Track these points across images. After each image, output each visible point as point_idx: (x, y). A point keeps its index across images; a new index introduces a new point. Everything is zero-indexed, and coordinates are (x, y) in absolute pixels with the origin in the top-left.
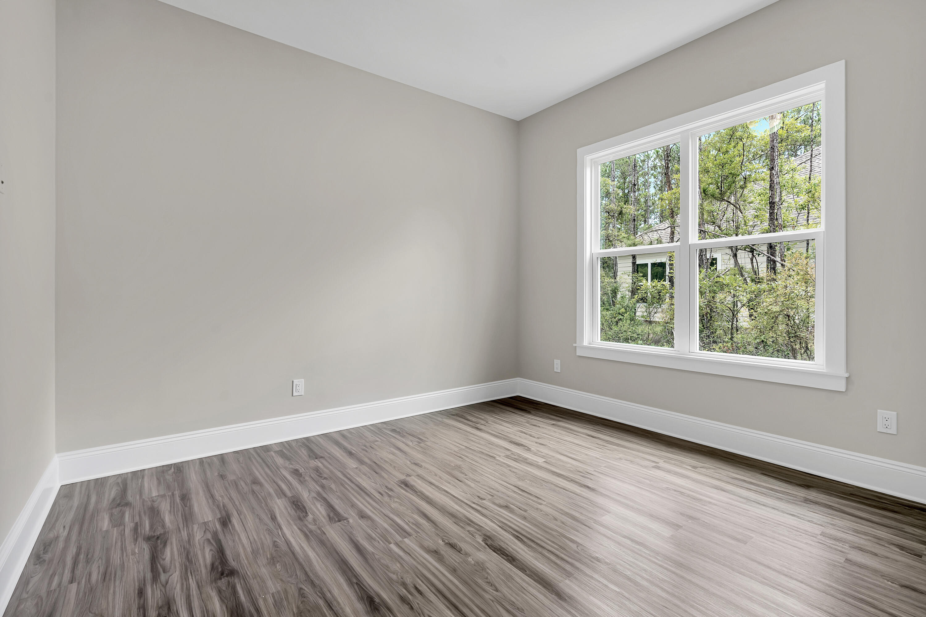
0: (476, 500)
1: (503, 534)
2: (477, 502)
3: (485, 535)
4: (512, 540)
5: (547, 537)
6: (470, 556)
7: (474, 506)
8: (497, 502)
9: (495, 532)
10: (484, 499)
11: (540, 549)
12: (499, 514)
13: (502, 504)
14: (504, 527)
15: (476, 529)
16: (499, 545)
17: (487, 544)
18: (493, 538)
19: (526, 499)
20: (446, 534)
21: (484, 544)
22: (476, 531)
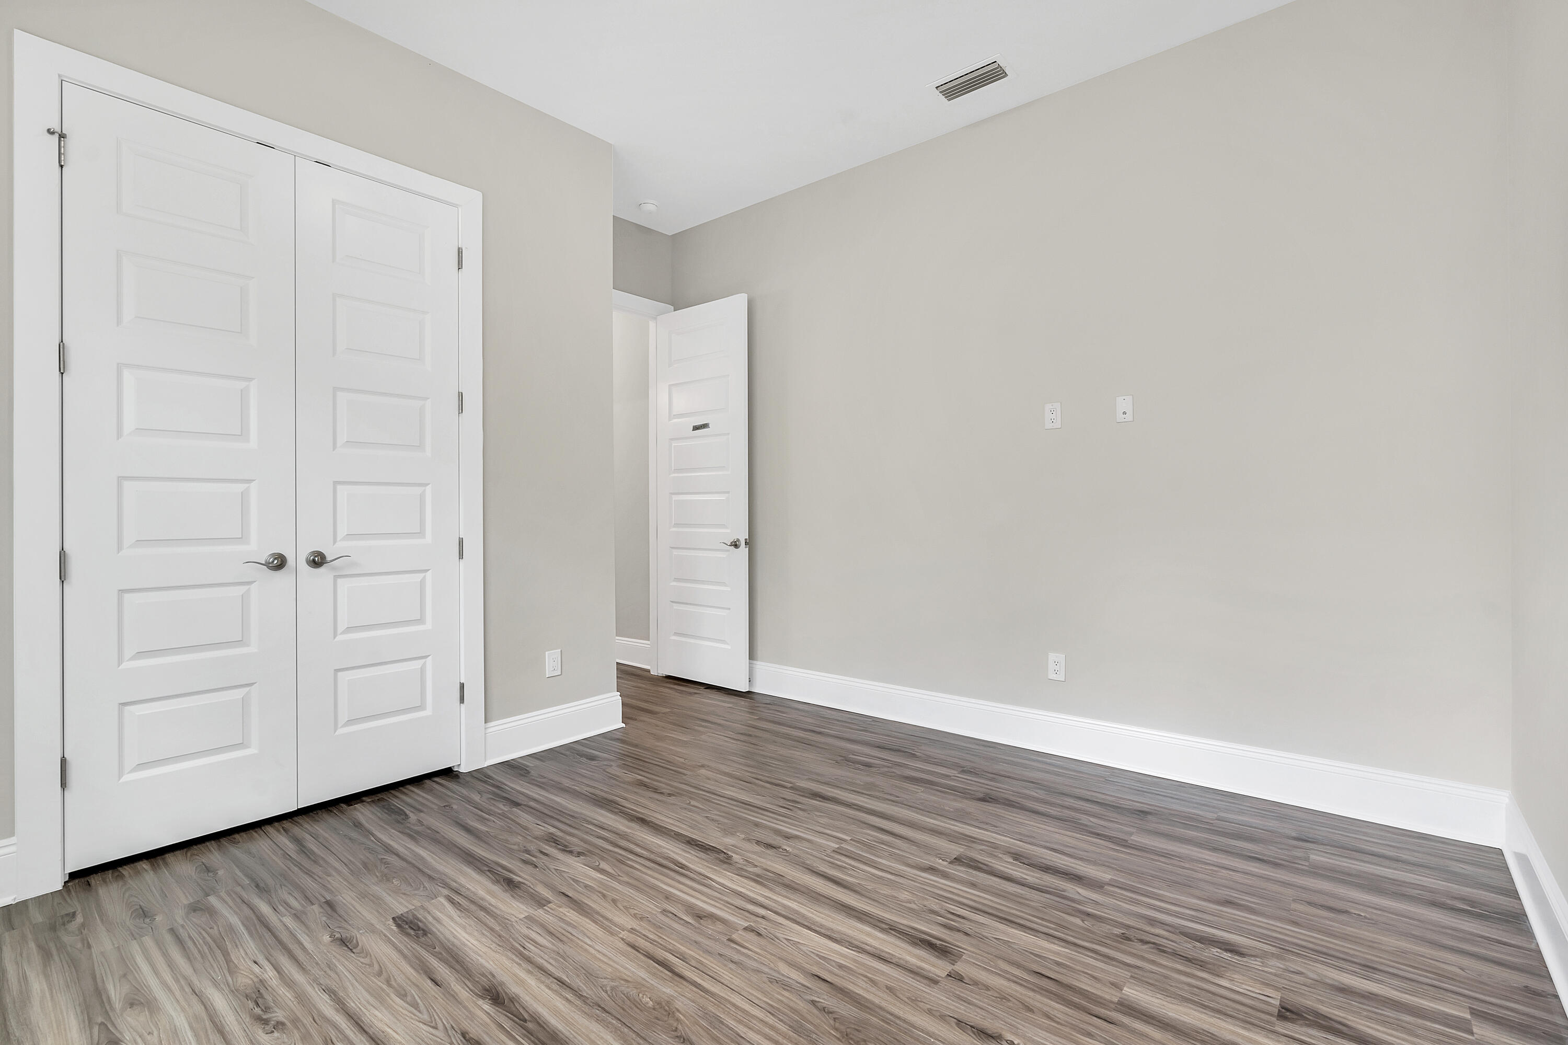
0: (762, 926)
1: (703, 869)
2: (759, 919)
3: (730, 864)
4: (690, 863)
5: (638, 873)
6: (743, 839)
7: (762, 912)
8: (720, 927)
9: (715, 870)
10: (746, 929)
11: (652, 856)
12: (712, 900)
13: (709, 921)
14: (703, 880)
15: (746, 871)
16: (708, 854)
17: (725, 853)
18: (718, 862)
19: (659, 941)
20: (786, 858)
21: (729, 853)
22: (745, 868)
